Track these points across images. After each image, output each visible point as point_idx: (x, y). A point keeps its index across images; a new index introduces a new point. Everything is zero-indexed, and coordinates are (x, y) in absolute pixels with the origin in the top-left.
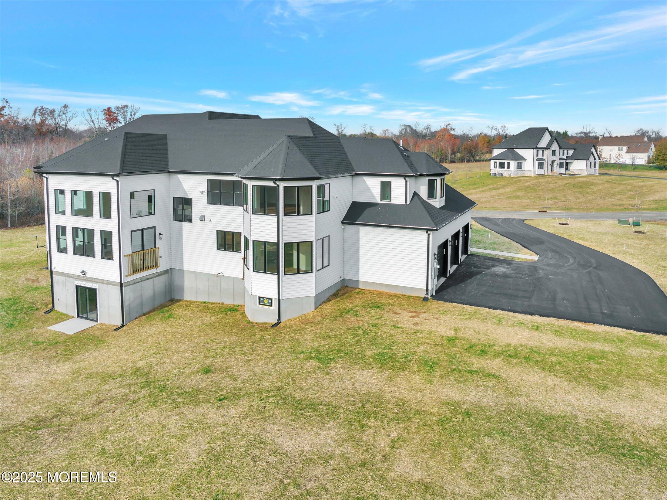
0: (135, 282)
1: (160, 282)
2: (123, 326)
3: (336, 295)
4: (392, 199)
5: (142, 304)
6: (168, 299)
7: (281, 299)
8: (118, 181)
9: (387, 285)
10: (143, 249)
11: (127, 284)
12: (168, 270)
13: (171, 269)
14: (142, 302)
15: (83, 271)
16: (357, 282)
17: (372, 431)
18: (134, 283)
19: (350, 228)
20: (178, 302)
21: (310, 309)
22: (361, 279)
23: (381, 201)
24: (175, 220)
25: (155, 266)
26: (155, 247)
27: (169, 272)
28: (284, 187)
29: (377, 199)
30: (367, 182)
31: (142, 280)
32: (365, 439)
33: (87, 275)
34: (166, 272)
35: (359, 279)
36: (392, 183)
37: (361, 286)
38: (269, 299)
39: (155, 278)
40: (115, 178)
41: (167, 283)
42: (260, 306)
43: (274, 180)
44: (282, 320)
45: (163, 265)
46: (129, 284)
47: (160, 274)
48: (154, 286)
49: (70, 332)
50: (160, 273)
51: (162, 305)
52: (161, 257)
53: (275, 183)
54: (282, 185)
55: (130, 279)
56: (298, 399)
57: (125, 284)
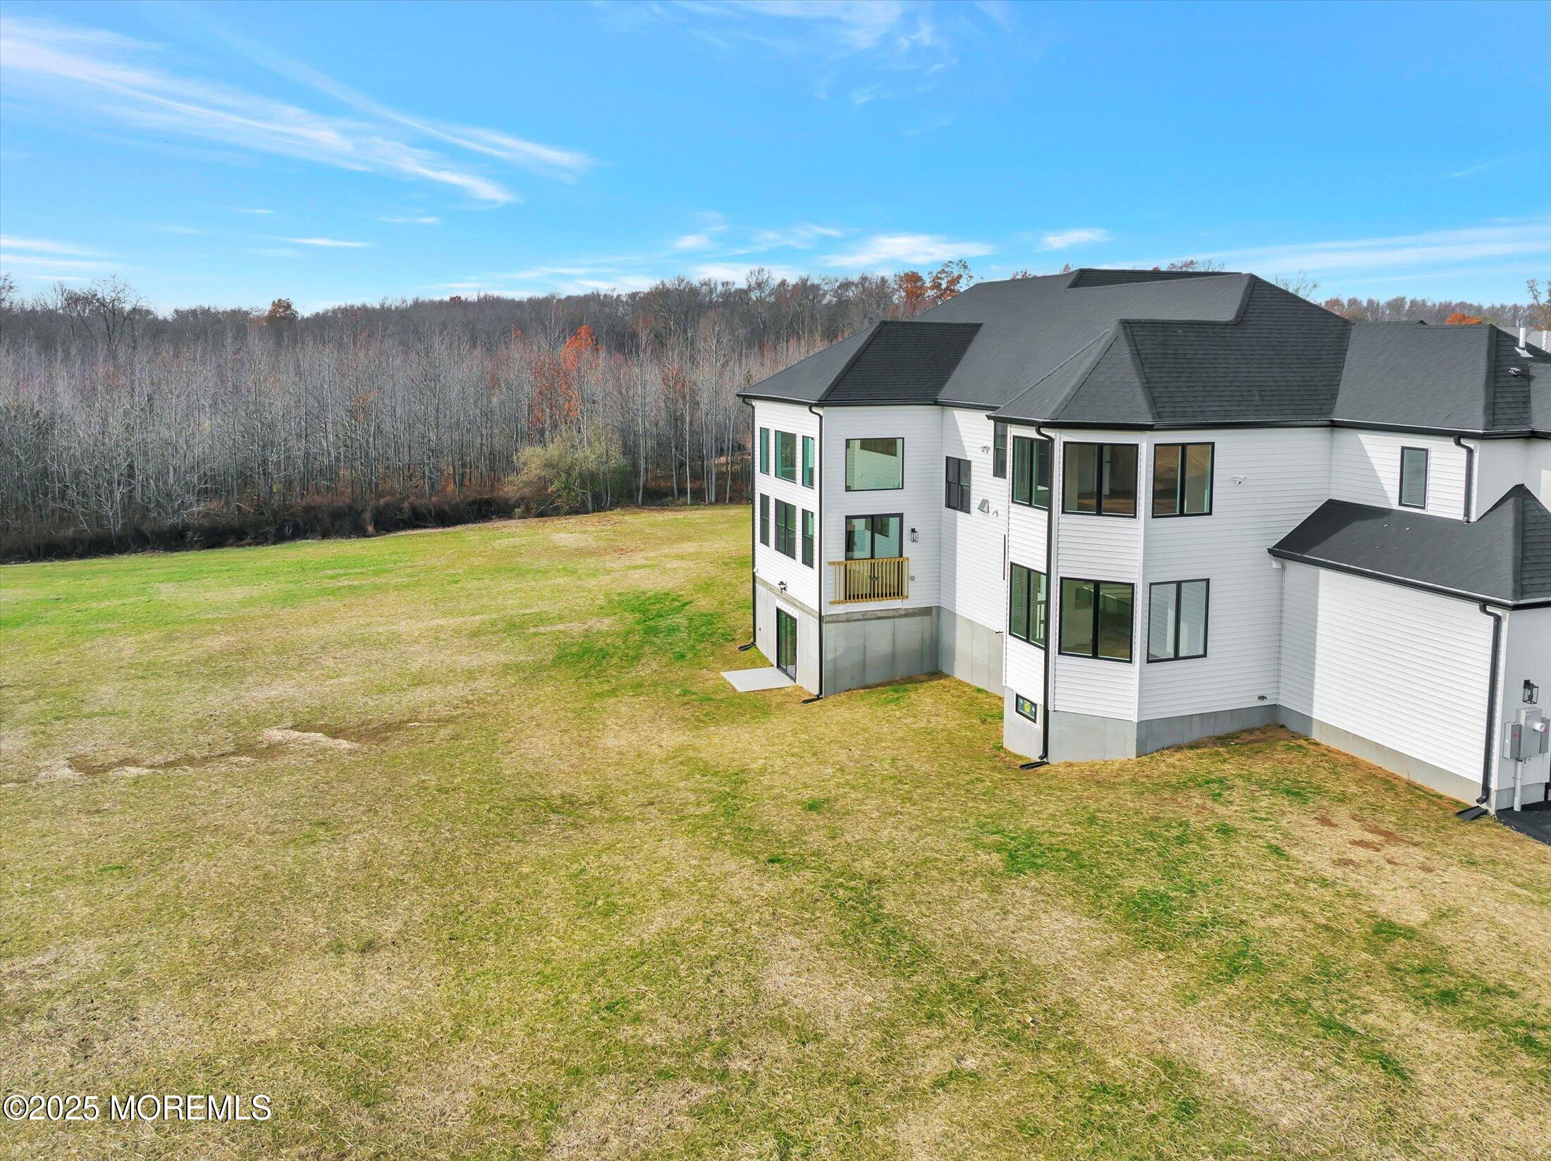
0: (849, 619)
1: (910, 631)
2: (818, 698)
3: (1223, 740)
4: (1429, 501)
5: (863, 666)
6: (927, 669)
7: (1050, 708)
8: (821, 417)
9: (1378, 747)
10: (872, 557)
11: (831, 619)
12: (931, 608)
13: (939, 608)
14: (864, 661)
15: (782, 583)
16: (1308, 720)
17: (941, 1033)
18: (848, 621)
19: (1296, 571)
20: (940, 678)
21: (1124, 751)
22: (1319, 713)
23: (1400, 504)
24: (948, 506)
25: (898, 593)
26: (901, 555)
27: (934, 612)
28: (1065, 443)
29: (1391, 499)
30: (1367, 447)
31: (866, 617)
32: (908, 1040)
33: (789, 591)
34: (926, 611)
35: (1311, 712)
36: (1432, 455)
37: (1316, 735)
38: (1032, 703)
39: (896, 620)
40: (814, 409)
41: (927, 636)
42: (1017, 715)
43: (1039, 426)
44: (1053, 757)
45: (917, 596)
46: (835, 619)
47: (909, 614)
48: (894, 634)
49: (741, 689)
50: (910, 611)
51: (910, 677)
52: (913, 578)
53: (1039, 432)
54: (1060, 438)
55: (840, 609)
56: (885, 911)
57: (828, 619)
